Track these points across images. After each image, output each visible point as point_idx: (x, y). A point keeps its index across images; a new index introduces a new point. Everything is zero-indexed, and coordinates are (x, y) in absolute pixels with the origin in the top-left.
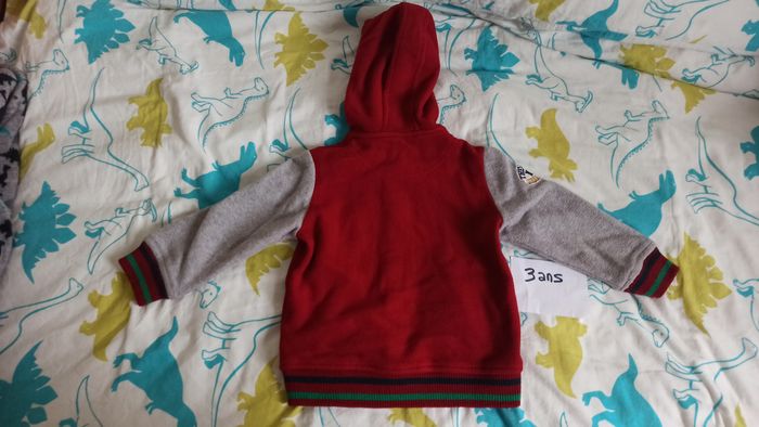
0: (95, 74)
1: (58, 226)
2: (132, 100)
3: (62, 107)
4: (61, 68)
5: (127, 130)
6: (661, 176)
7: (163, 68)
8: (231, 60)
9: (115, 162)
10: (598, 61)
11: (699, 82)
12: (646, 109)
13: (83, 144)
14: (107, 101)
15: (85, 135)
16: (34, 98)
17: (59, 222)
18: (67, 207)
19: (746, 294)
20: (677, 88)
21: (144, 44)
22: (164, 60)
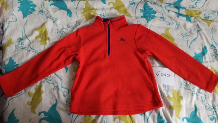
4: (14, 20)
8: (68, 15)
9: (32, 50)
13: (21, 44)
15: (21, 41)
18: (18, 65)
21: (41, 13)
22: (47, 18)
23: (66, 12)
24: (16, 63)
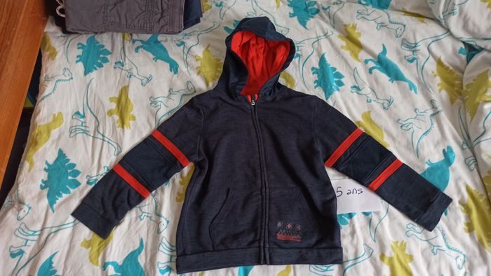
1: (70, 178)
4: (68, 78)
6: (444, 150)
8: (171, 71)
9: (102, 137)
13: (82, 126)
15: (82, 120)
17: (70, 175)
18: (74, 165)
21: (119, 65)
22: (130, 76)
23: (167, 65)
24: (69, 160)
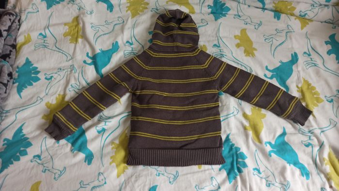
0: (50, 14)
1: (33, 75)
2: (65, 24)
3: (35, 27)
4: (35, 11)
5: (63, 37)
6: (292, 54)
7: (79, 12)
8: (108, 10)
9: (58, 50)
10: (264, 9)
11: (307, 17)
12: (285, 28)
13: (44, 42)
14: (54, 25)
15: (44, 39)
16: (23, 23)
17: (33, 73)
18: (37, 68)
19: (330, 102)
20: (297, 20)
21: (71, 2)
22: (80, 8)
24: (33, 65)
